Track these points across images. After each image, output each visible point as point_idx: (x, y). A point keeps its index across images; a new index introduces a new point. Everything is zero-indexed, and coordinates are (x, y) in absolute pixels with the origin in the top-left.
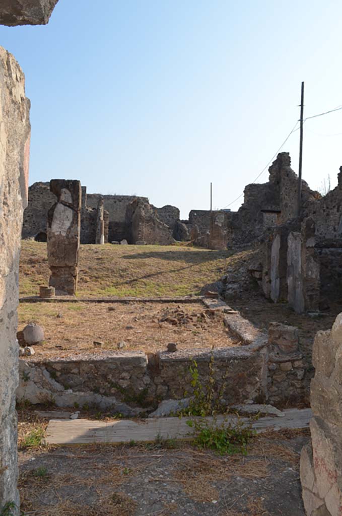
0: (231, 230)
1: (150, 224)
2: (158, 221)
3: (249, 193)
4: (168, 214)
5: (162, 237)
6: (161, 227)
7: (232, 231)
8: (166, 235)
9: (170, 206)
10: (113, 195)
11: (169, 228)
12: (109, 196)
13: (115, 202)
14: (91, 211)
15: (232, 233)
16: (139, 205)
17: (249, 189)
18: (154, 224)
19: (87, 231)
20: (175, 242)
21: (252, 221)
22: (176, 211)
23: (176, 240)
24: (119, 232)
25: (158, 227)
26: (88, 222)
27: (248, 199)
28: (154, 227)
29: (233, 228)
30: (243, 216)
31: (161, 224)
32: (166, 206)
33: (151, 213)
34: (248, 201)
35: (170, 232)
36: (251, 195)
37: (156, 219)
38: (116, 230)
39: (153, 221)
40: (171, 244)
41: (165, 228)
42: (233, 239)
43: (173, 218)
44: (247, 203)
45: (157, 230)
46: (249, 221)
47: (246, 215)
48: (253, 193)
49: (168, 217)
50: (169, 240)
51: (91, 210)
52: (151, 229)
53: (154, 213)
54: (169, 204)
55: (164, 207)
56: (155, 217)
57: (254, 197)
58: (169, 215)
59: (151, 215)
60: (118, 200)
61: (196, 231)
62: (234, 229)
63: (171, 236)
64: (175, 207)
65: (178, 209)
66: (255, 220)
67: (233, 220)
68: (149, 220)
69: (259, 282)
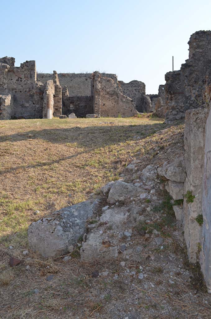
0: (170, 96)
1: (114, 97)
2: (122, 94)
3: (195, 44)
4: (134, 88)
5: (125, 109)
6: (124, 100)
7: (172, 97)
8: (129, 108)
9: (136, 81)
10: (85, 73)
11: (132, 101)
12: (80, 74)
13: (86, 80)
14: (41, 86)
15: (171, 100)
16: (95, 79)
17: (195, 39)
18: (118, 97)
19: (37, 106)
20: (137, 114)
21: (200, 82)
22: (142, 85)
23: (139, 112)
24: (82, 106)
25: (122, 100)
26: (38, 96)
27: (194, 52)
28: (118, 101)
29: (172, 92)
30: (186, 76)
31: (124, 97)
32: (132, 81)
33: (115, 87)
34: (194, 54)
35: (133, 104)
36: (198, 47)
37: (120, 92)
38: (79, 104)
39: (117, 95)
40: (134, 115)
41: (128, 101)
42: (173, 108)
43: (139, 92)
44: (192, 57)
45: (121, 103)
46: (195, 82)
47: (191, 74)
48: (201, 43)
49: (134, 91)
50: (132, 112)
51: (41, 84)
52: (115, 102)
53: (118, 87)
54: (136, 80)
55: (130, 82)
56: (118, 91)
57: (202, 49)
58: (135, 90)
59: (114, 89)
60: (89, 77)
61: (160, 103)
62: (174, 93)
63: (133, 108)
64: (141, 82)
65: (143, 83)
66: (204, 82)
67: (173, 82)
68: (113, 94)
69: (176, 209)
